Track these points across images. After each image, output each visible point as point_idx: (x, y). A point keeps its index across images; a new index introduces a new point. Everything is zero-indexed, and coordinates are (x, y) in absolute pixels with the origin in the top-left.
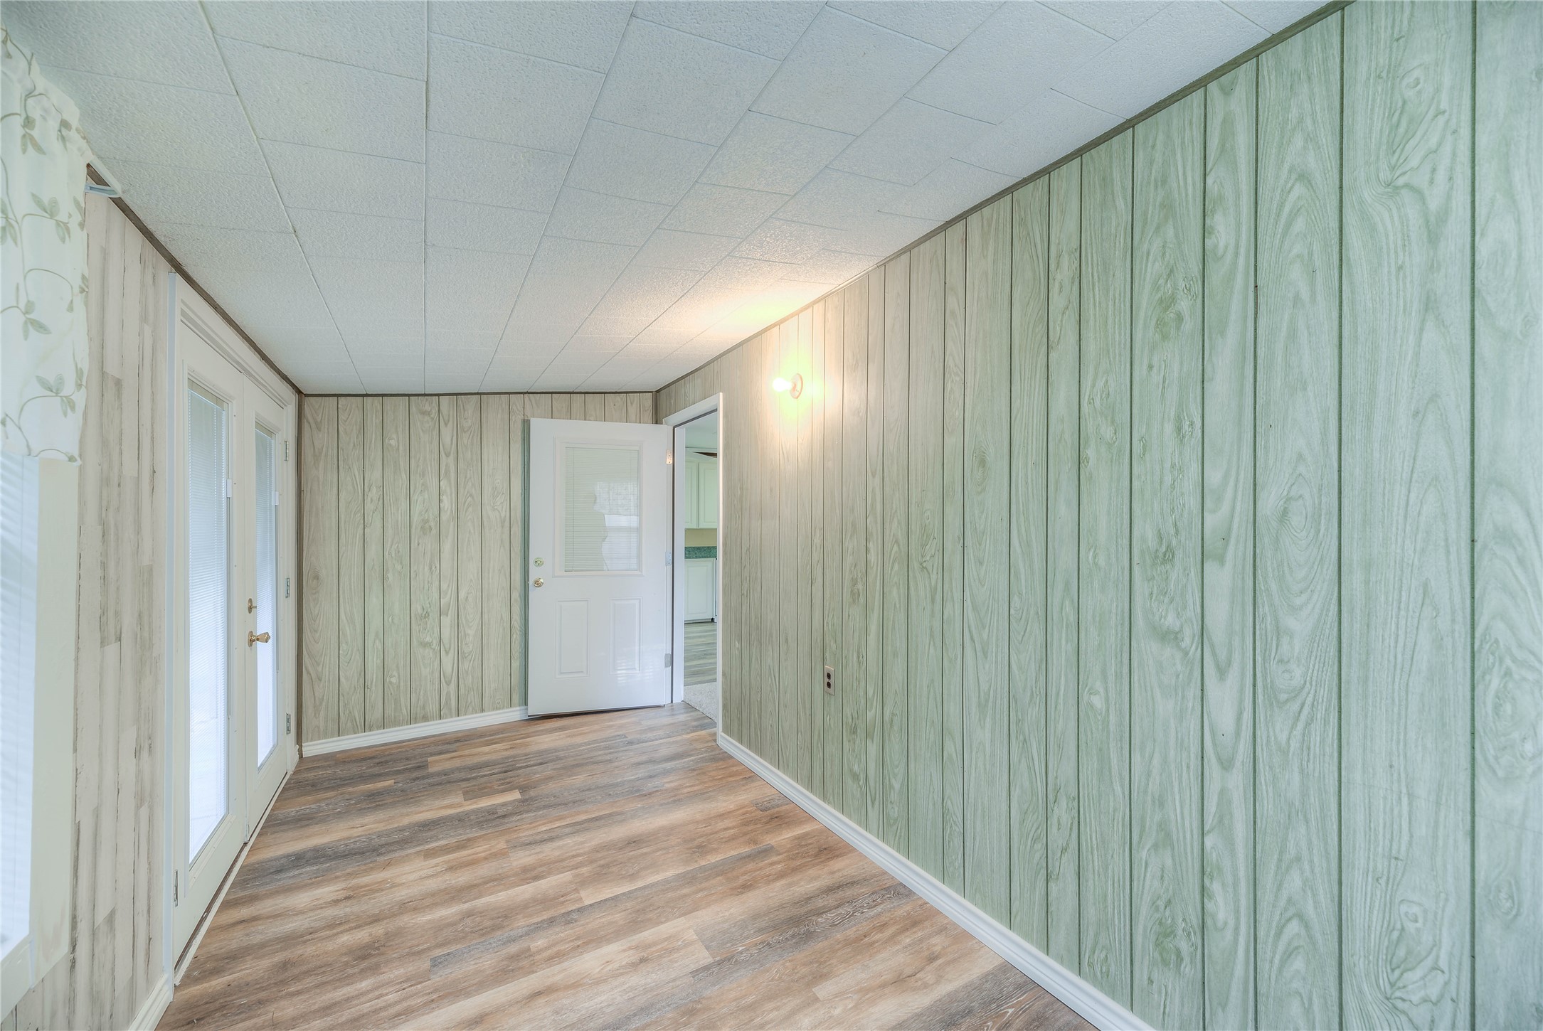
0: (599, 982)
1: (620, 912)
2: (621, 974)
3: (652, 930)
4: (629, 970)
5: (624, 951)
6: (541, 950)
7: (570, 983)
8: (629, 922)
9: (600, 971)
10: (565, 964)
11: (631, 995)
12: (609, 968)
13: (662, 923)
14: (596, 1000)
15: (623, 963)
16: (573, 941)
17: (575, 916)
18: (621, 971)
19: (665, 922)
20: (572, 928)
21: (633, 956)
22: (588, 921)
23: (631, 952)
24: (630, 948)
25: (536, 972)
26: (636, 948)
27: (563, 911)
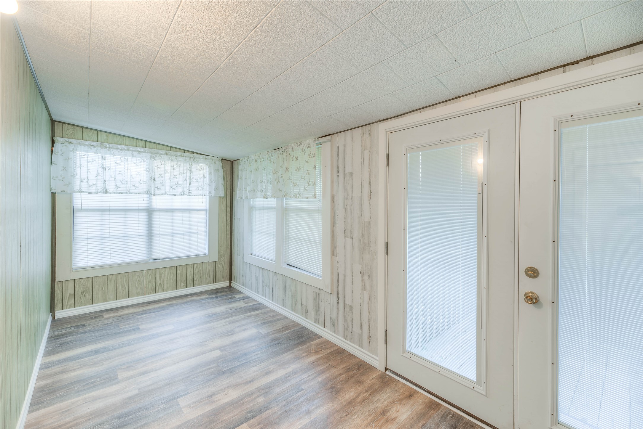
0: (228, 387)
1: (224, 420)
2: (219, 391)
3: (206, 411)
4: (217, 392)
5: (219, 400)
6: (258, 397)
7: (240, 386)
8: (218, 414)
9: (228, 391)
10: (244, 392)
11: (214, 384)
12: (225, 393)
13: (200, 416)
14: (228, 381)
15: (219, 395)
16: (245, 402)
17: (249, 415)
18: (219, 392)
19: (199, 416)
20: (247, 408)
21: (215, 398)
22: (241, 413)
23: (216, 400)
24: (216, 401)
25: (256, 389)
26: (213, 402)
27: (257, 418)
